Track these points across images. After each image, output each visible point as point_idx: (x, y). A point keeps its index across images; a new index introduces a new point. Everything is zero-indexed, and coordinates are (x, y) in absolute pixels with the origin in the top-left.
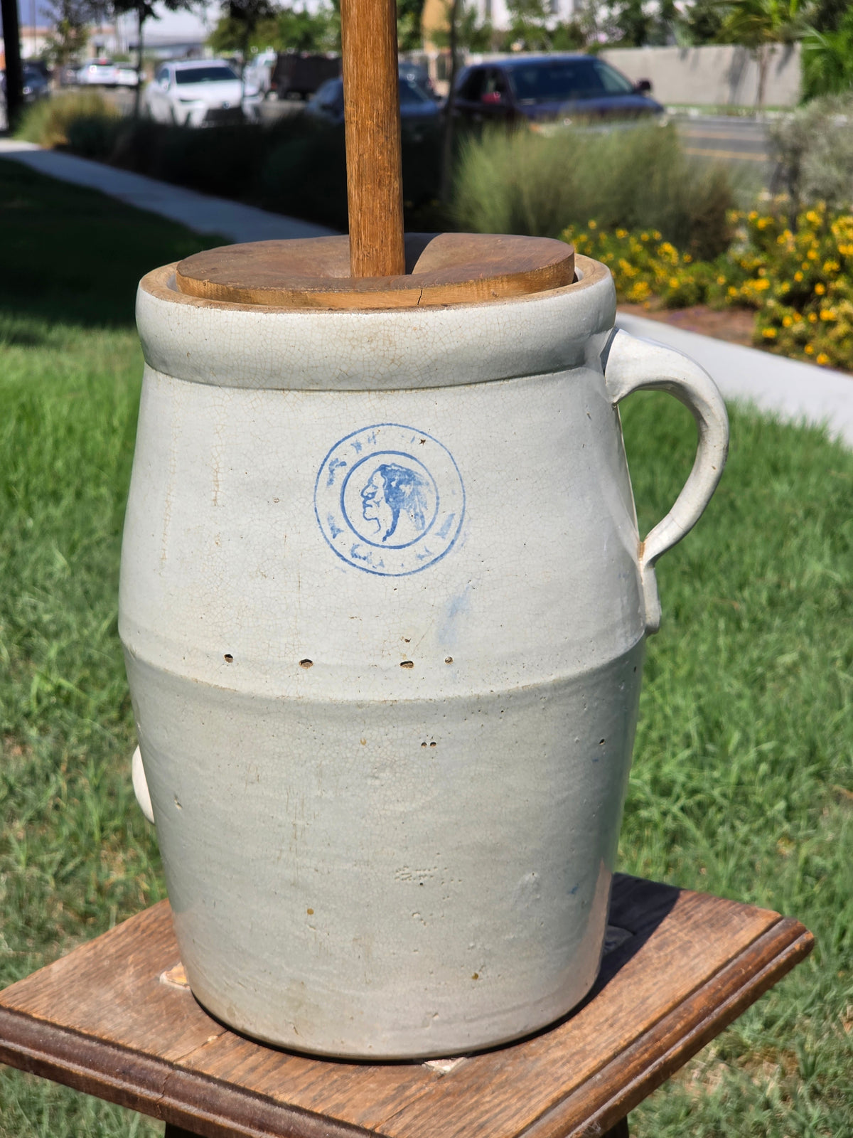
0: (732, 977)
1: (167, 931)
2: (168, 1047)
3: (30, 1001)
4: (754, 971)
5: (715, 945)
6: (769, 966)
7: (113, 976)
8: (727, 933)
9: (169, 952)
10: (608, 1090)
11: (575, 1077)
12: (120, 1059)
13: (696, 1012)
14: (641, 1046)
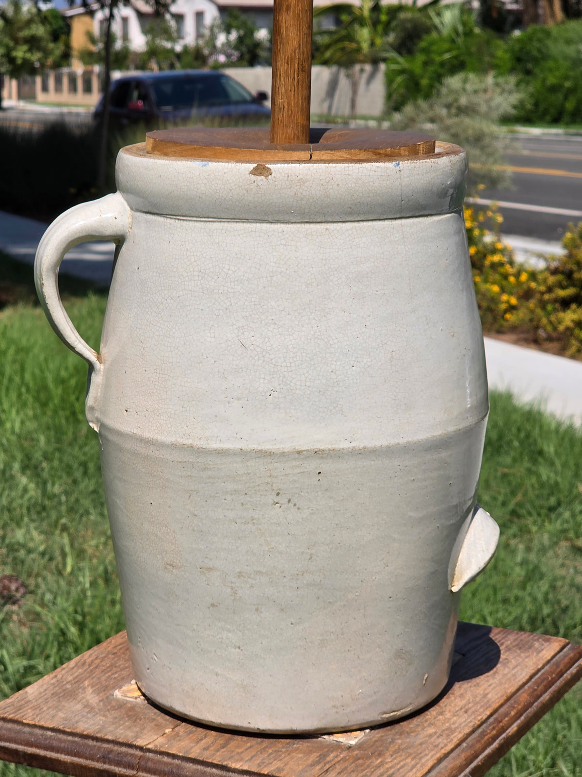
0: (542, 681)
1: (108, 665)
2: (137, 737)
3: (18, 712)
4: (556, 678)
5: (526, 660)
6: (565, 675)
7: (77, 694)
8: (533, 653)
9: (115, 678)
10: (473, 754)
11: (449, 745)
12: (99, 748)
13: (522, 704)
14: (490, 725)
